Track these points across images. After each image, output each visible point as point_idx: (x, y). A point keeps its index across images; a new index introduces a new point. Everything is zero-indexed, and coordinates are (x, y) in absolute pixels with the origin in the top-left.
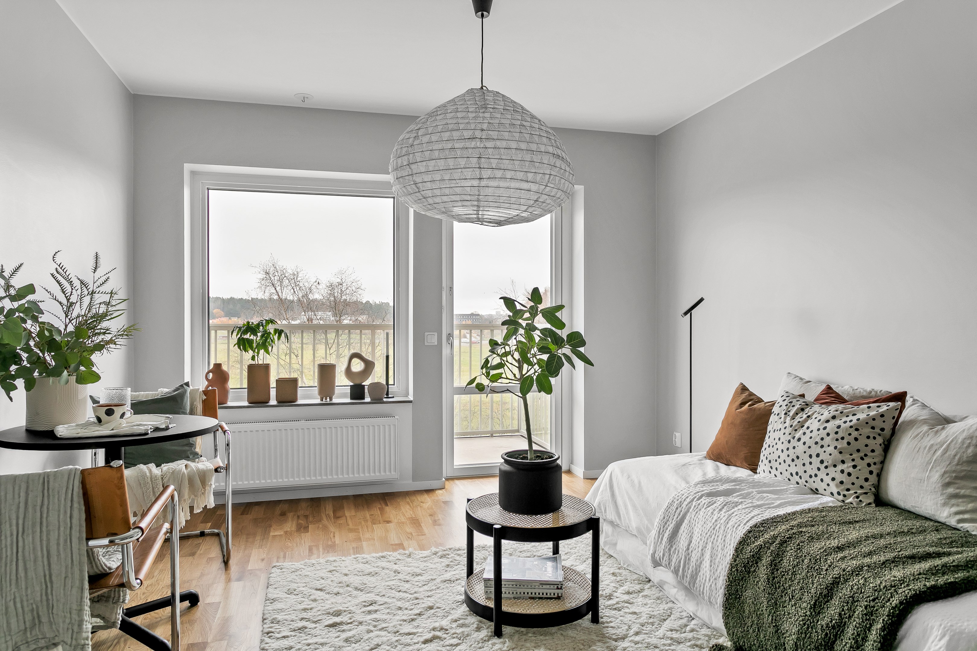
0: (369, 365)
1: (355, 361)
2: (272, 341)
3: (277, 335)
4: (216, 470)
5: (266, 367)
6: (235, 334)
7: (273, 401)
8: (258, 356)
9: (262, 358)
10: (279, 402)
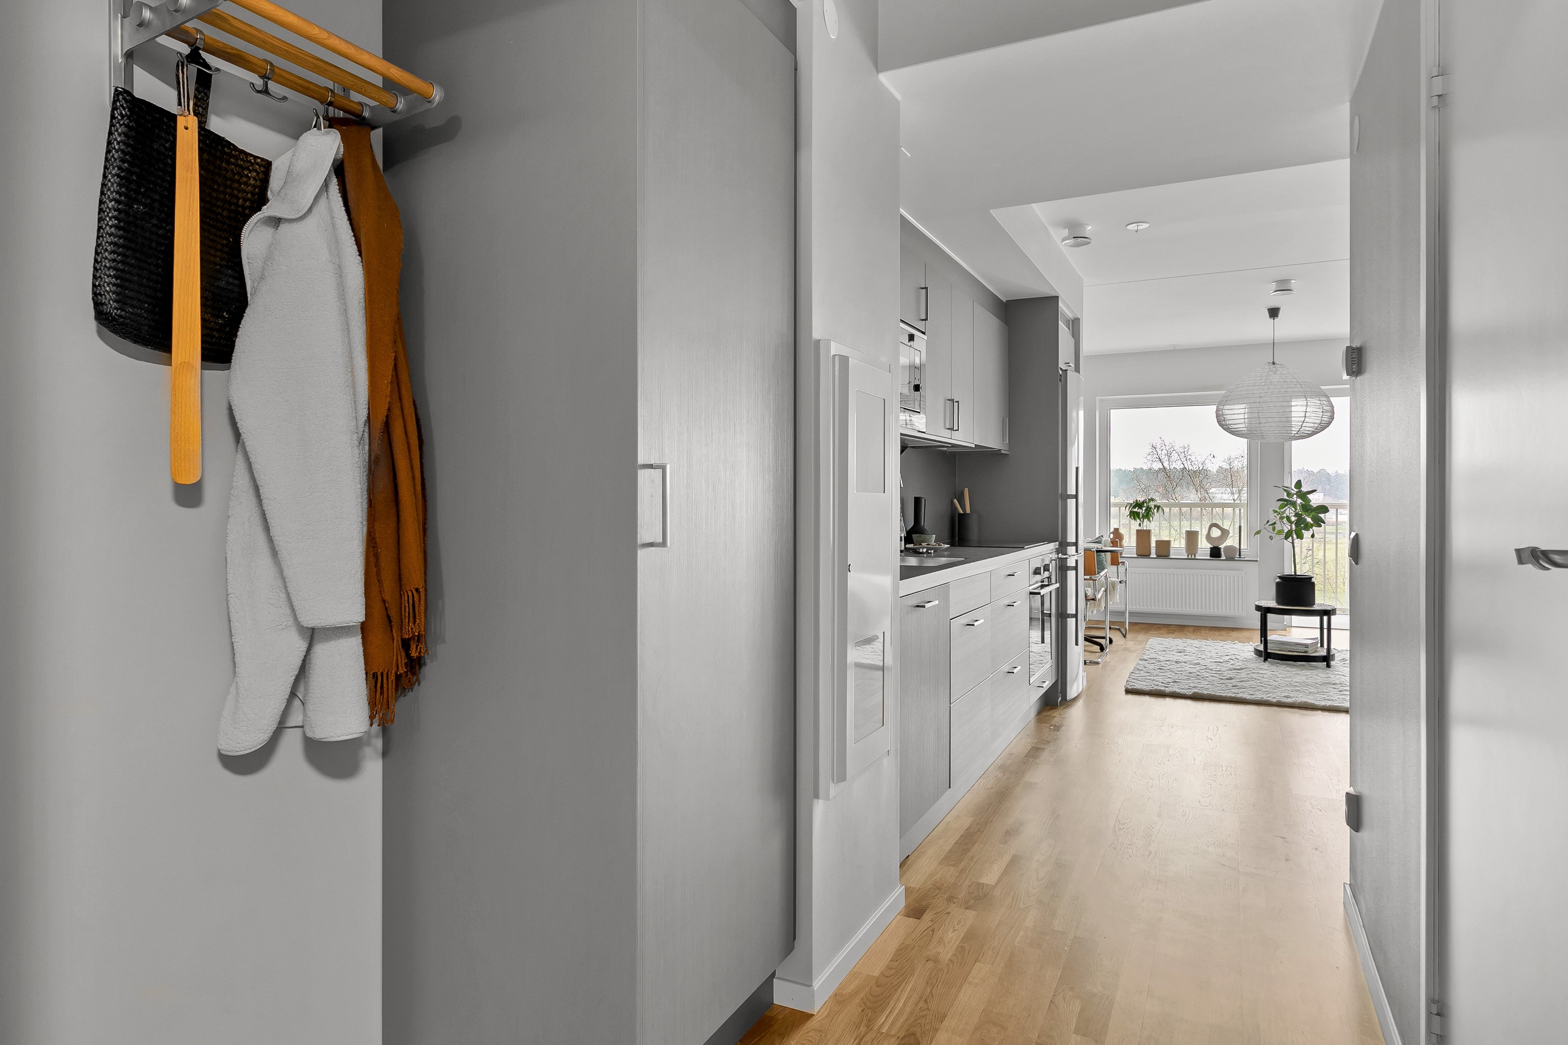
0: (1225, 533)
1: (1214, 529)
2: (1153, 513)
3: (1156, 508)
4: (1120, 582)
5: (1149, 532)
6: (1128, 508)
7: (1153, 555)
8: (1143, 523)
9: (1146, 525)
10: (1158, 556)
